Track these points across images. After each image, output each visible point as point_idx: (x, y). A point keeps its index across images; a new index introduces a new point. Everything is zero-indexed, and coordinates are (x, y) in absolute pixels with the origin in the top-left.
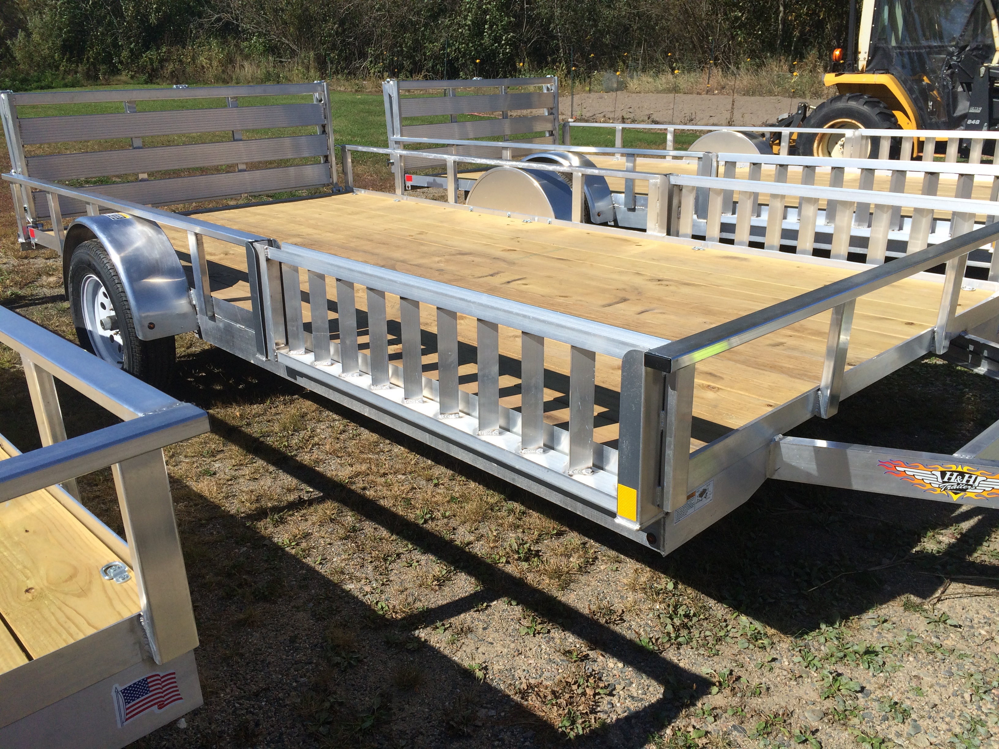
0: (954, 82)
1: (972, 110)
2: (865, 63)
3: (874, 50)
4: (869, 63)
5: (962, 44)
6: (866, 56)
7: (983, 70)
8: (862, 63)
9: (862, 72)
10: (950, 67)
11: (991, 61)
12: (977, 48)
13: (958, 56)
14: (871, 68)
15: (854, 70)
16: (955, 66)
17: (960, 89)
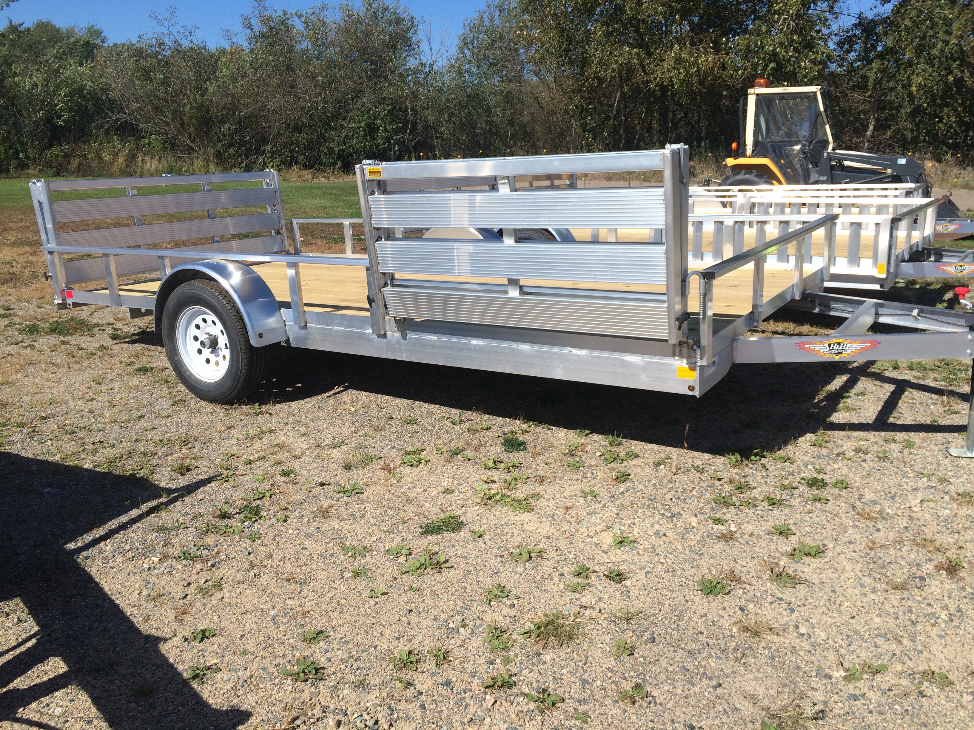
0: (807, 162)
1: (821, 178)
2: (751, 151)
3: (756, 143)
4: (753, 151)
5: (810, 140)
6: (751, 147)
7: (825, 154)
8: (749, 151)
9: (750, 157)
10: (804, 153)
11: (827, 149)
12: (819, 142)
13: (809, 147)
14: (756, 153)
15: (744, 155)
16: (808, 153)
17: (811, 166)
